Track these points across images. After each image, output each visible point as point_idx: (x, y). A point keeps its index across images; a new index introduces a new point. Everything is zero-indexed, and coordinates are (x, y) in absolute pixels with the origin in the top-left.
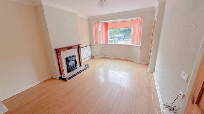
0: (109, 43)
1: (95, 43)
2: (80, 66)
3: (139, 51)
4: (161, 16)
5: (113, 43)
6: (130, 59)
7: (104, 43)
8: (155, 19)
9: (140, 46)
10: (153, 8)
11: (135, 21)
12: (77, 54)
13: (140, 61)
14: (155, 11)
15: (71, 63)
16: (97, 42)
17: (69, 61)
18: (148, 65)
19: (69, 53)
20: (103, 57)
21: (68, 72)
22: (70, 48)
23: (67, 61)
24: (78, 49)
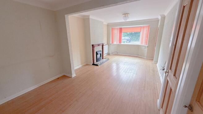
0: (122, 43)
1: (111, 43)
2: (103, 59)
3: (146, 49)
4: (162, 25)
5: (126, 43)
6: (139, 56)
7: (118, 43)
8: (159, 26)
9: (147, 45)
10: (158, 19)
11: (144, 27)
12: (101, 50)
13: (147, 57)
14: (159, 21)
15: (99, 56)
16: (112, 43)
17: (98, 54)
18: (153, 60)
19: (98, 49)
20: (117, 54)
21: (97, 61)
22: (99, 45)
23: (97, 54)
24: (103, 46)
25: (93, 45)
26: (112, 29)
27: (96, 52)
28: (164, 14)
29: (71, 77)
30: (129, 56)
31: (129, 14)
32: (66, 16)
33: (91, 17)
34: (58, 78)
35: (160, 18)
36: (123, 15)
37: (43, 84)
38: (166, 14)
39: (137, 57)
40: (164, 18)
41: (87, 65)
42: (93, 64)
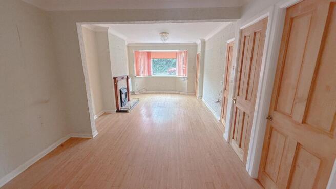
0: (152, 75)
1: (135, 75)
2: (129, 101)
3: (186, 82)
4: (203, 52)
7: (146, 75)
8: (198, 53)
9: (187, 77)
10: (195, 43)
11: (180, 53)
12: (126, 86)
13: (188, 92)
15: (123, 96)
17: (123, 93)
18: (195, 95)
19: (122, 85)
20: (146, 92)
21: (122, 106)
22: (123, 78)
23: (121, 93)
24: (127, 80)
25: (115, 79)
26: (136, 53)
27: (120, 90)
28: (204, 39)
29: (88, 139)
30: (164, 93)
31: (168, 33)
32: (78, 24)
33: (110, 31)
34: (62, 146)
35: (199, 42)
36: (160, 33)
37: (31, 165)
38: (207, 39)
39: (175, 94)
40: (204, 43)
41: (105, 114)
42: (118, 111)
